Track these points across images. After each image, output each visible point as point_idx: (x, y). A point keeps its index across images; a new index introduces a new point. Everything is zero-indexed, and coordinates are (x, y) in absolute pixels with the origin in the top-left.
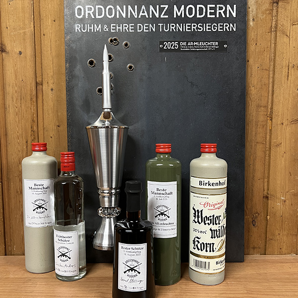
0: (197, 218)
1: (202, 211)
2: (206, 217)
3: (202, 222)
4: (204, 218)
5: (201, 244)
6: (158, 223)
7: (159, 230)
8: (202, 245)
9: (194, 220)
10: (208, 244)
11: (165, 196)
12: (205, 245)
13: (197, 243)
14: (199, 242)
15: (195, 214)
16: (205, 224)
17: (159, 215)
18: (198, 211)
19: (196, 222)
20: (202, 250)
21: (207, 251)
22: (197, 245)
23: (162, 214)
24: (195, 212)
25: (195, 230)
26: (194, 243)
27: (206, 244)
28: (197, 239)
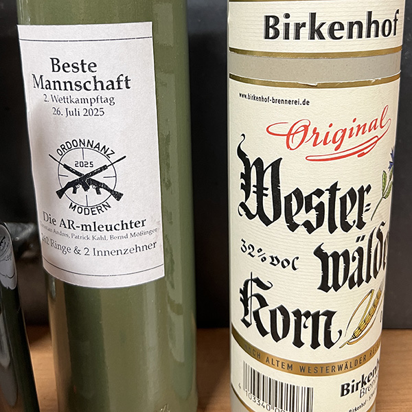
4: (288, 199)
5: (273, 313)
8: (280, 318)
9: (243, 205)
10: (307, 314)
12: (292, 318)
13: (254, 304)
14: (263, 303)
15: (246, 176)
16: (293, 226)
17: (73, 184)
18: (259, 162)
19: (250, 216)
20: (276, 338)
21: (298, 343)
22: (256, 314)
24: (248, 168)
25: (249, 249)
26: (245, 301)
27: (297, 313)
28: (256, 289)
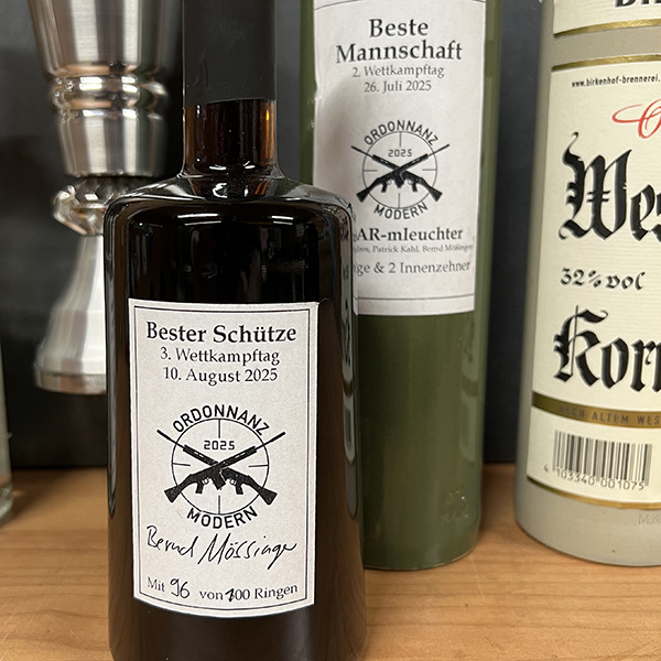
0: (587, 207)
1: (622, 161)
2: (649, 191)
3: (620, 223)
4: (637, 199)
5: (607, 351)
6: (374, 234)
7: (378, 268)
8: (616, 354)
9: (570, 225)
10: (651, 346)
11: (419, 62)
12: (632, 353)
13: (580, 346)
15: (577, 186)
16: (640, 233)
17: (383, 180)
18: (599, 162)
19: (579, 232)
20: (609, 383)
21: (638, 385)
22: (582, 360)
23: (400, 175)
24: (581, 173)
25: (572, 277)
26: (563, 350)
27: (639, 346)
28: (584, 325)
